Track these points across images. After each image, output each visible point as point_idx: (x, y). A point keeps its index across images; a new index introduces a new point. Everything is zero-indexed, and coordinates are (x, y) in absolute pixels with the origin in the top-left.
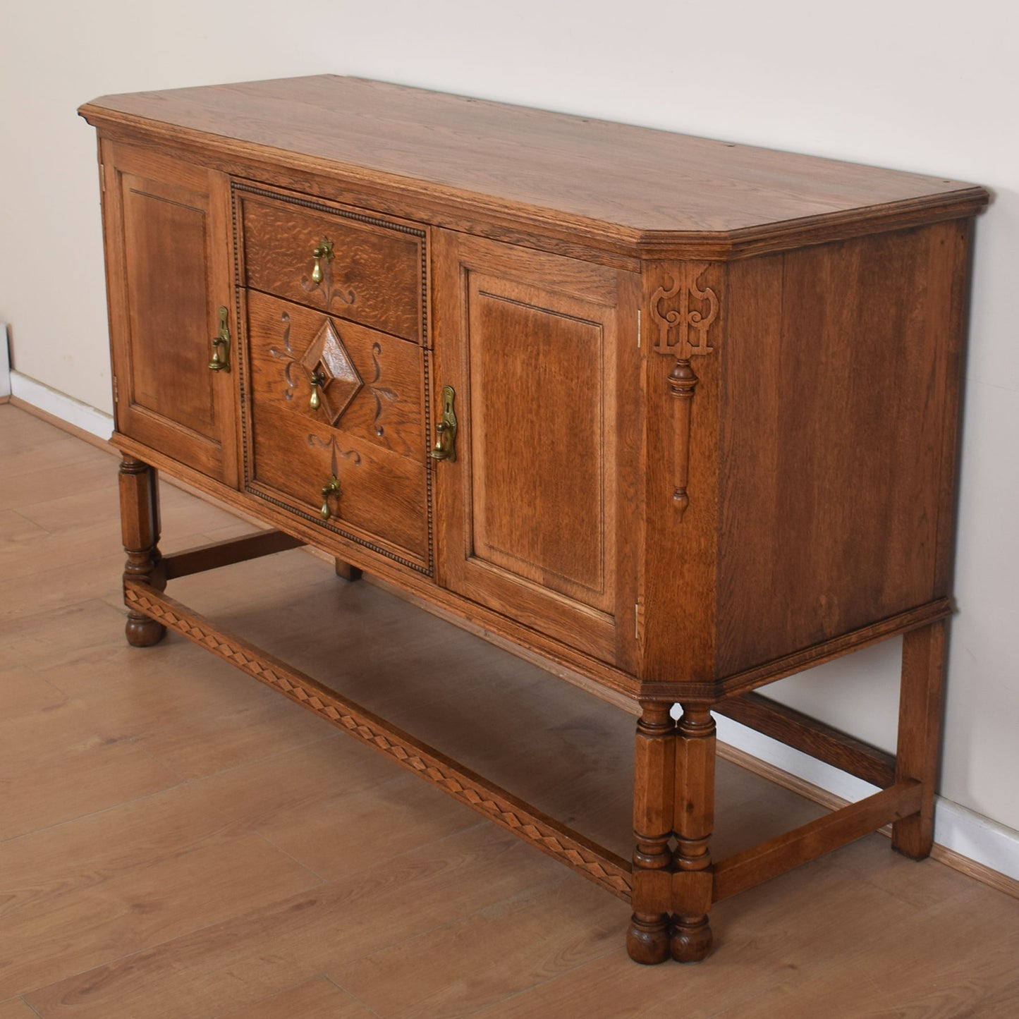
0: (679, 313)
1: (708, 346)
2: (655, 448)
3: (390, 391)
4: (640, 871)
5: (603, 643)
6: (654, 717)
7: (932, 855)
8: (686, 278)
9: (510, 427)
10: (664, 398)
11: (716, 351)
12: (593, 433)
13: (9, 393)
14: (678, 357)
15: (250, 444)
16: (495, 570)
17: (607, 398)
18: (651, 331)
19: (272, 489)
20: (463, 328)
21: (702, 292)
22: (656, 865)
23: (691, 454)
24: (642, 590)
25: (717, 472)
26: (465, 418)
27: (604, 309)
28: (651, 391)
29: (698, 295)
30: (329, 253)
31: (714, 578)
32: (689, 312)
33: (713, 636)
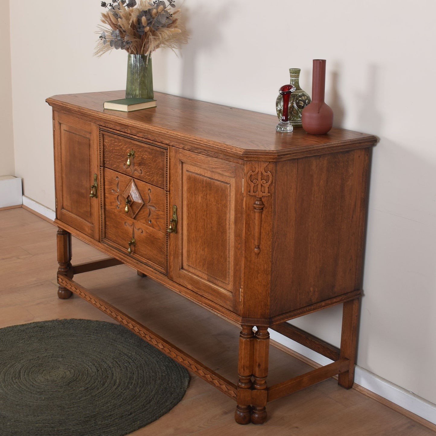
1: (268, 193)
2: (248, 230)
3: (154, 207)
4: (240, 389)
5: (228, 302)
6: (246, 331)
7: (353, 387)
8: (260, 167)
9: (196, 221)
10: (252, 212)
11: (271, 195)
12: (226, 224)
13: (22, 204)
14: (257, 197)
15: (104, 225)
16: (190, 274)
17: (231, 211)
18: (247, 187)
19: (111, 242)
20: (180, 184)
21: (266, 172)
22: (246, 387)
23: (261, 233)
24: (242, 283)
25: (271, 239)
26: (180, 217)
27: (231, 178)
28: (247, 209)
29: (265, 174)
30: (133, 155)
31: (269, 279)
32: (261, 180)
33: (269, 301)
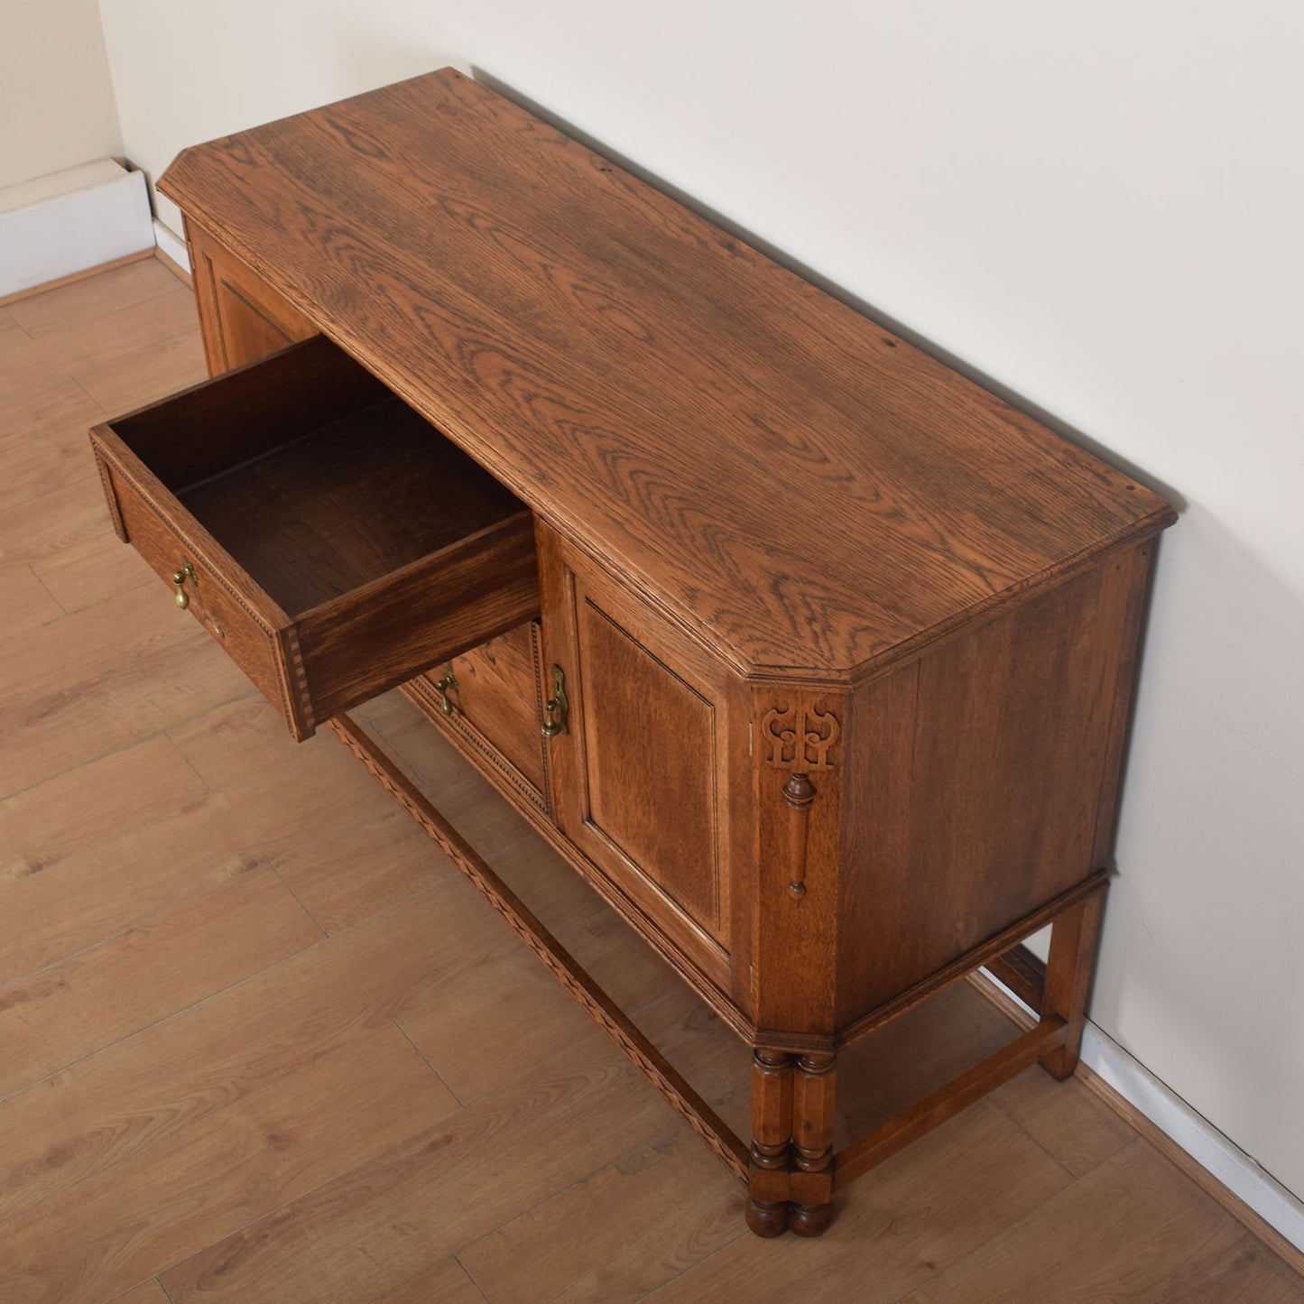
0: (794, 732)
1: (827, 763)
2: (770, 845)
5: (720, 975)
7: (1076, 1074)
8: (802, 703)
9: (622, 737)
10: (778, 804)
11: (837, 769)
12: (705, 794)
13: (154, 244)
14: (794, 771)
17: (720, 773)
18: (763, 746)
21: (821, 716)
22: (773, 1167)
23: (808, 853)
24: (756, 959)
25: (837, 869)
26: (577, 702)
27: (715, 691)
28: (765, 797)
29: (816, 719)
31: (834, 954)
32: (806, 733)
33: (832, 1000)
